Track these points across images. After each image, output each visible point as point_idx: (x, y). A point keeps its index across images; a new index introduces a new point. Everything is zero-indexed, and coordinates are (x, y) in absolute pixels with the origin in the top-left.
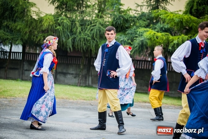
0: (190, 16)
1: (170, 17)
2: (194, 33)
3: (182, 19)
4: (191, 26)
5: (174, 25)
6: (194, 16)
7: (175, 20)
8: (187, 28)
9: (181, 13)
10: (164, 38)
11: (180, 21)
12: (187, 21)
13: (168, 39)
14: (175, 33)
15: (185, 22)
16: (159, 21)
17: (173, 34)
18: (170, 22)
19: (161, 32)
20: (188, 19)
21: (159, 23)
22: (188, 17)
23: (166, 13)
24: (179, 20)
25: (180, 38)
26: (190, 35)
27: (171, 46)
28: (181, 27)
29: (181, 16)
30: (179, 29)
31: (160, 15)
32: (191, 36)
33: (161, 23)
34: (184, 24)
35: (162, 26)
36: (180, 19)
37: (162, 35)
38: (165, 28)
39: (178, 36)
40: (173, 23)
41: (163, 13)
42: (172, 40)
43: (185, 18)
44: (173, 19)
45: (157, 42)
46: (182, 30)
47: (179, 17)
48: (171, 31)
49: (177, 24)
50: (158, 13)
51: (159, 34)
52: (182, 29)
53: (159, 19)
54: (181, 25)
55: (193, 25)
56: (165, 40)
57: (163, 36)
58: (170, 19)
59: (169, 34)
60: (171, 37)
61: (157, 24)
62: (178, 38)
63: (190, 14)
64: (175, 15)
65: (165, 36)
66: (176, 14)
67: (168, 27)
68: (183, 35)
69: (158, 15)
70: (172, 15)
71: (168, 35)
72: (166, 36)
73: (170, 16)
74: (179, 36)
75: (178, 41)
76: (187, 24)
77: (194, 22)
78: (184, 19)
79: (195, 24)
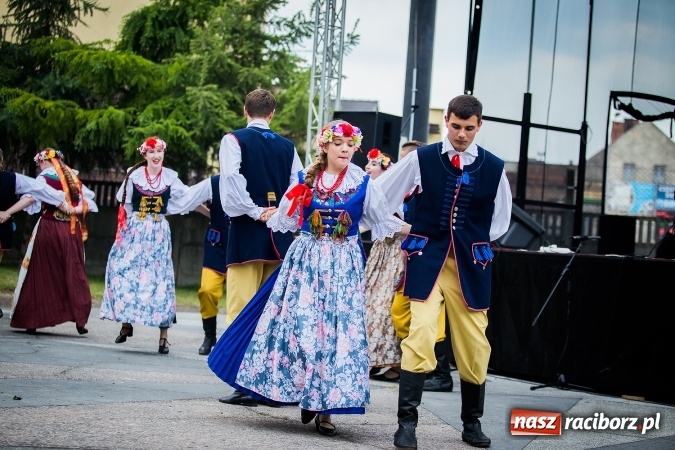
0: (134, 56)
1: (81, 57)
2: (144, 102)
3: (112, 63)
4: (133, 82)
5: (90, 79)
6: (145, 56)
7: (92, 68)
8: (126, 87)
9: (110, 48)
10: (62, 115)
11: (107, 68)
12: (126, 70)
13: (73, 118)
14: (94, 100)
15: (119, 72)
16: (50, 68)
17: (88, 105)
18: (82, 71)
19: (54, 99)
20: (127, 63)
21: (52, 73)
22: (128, 60)
23: (69, 48)
24: (105, 66)
25: (105, 116)
26: (132, 109)
27: (81, 136)
28: (109, 86)
29: (108, 56)
30: (104, 91)
31: (54, 53)
32: (135, 112)
33: (55, 75)
34: (117, 77)
35: (58, 83)
36: (106, 63)
37: (57, 107)
38: (66, 89)
39: (100, 109)
40: (87, 75)
41: (61, 47)
42: (83, 121)
43: (119, 62)
44: (87, 64)
45: (45, 126)
46: (113, 95)
47: (105, 58)
48: (82, 95)
49: (98, 77)
50: (47, 48)
51: (49, 104)
52: (113, 91)
53: (50, 62)
54: (108, 79)
55: (140, 79)
56: (64, 121)
57: (60, 110)
58: (79, 64)
59: (75, 104)
60: (81, 113)
61: (44, 76)
62: (101, 116)
63: (134, 50)
64: (93, 52)
65: (64, 110)
66: (96, 50)
67: (74, 86)
68: (111, 108)
69: (48, 52)
70: (86, 52)
71: (74, 107)
72: (68, 109)
73: (79, 55)
74: (102, 110)
75: (97, 124)
76: (126, 79)
77: (144, 74)
78: (117, 65)
79: (144, 79)
